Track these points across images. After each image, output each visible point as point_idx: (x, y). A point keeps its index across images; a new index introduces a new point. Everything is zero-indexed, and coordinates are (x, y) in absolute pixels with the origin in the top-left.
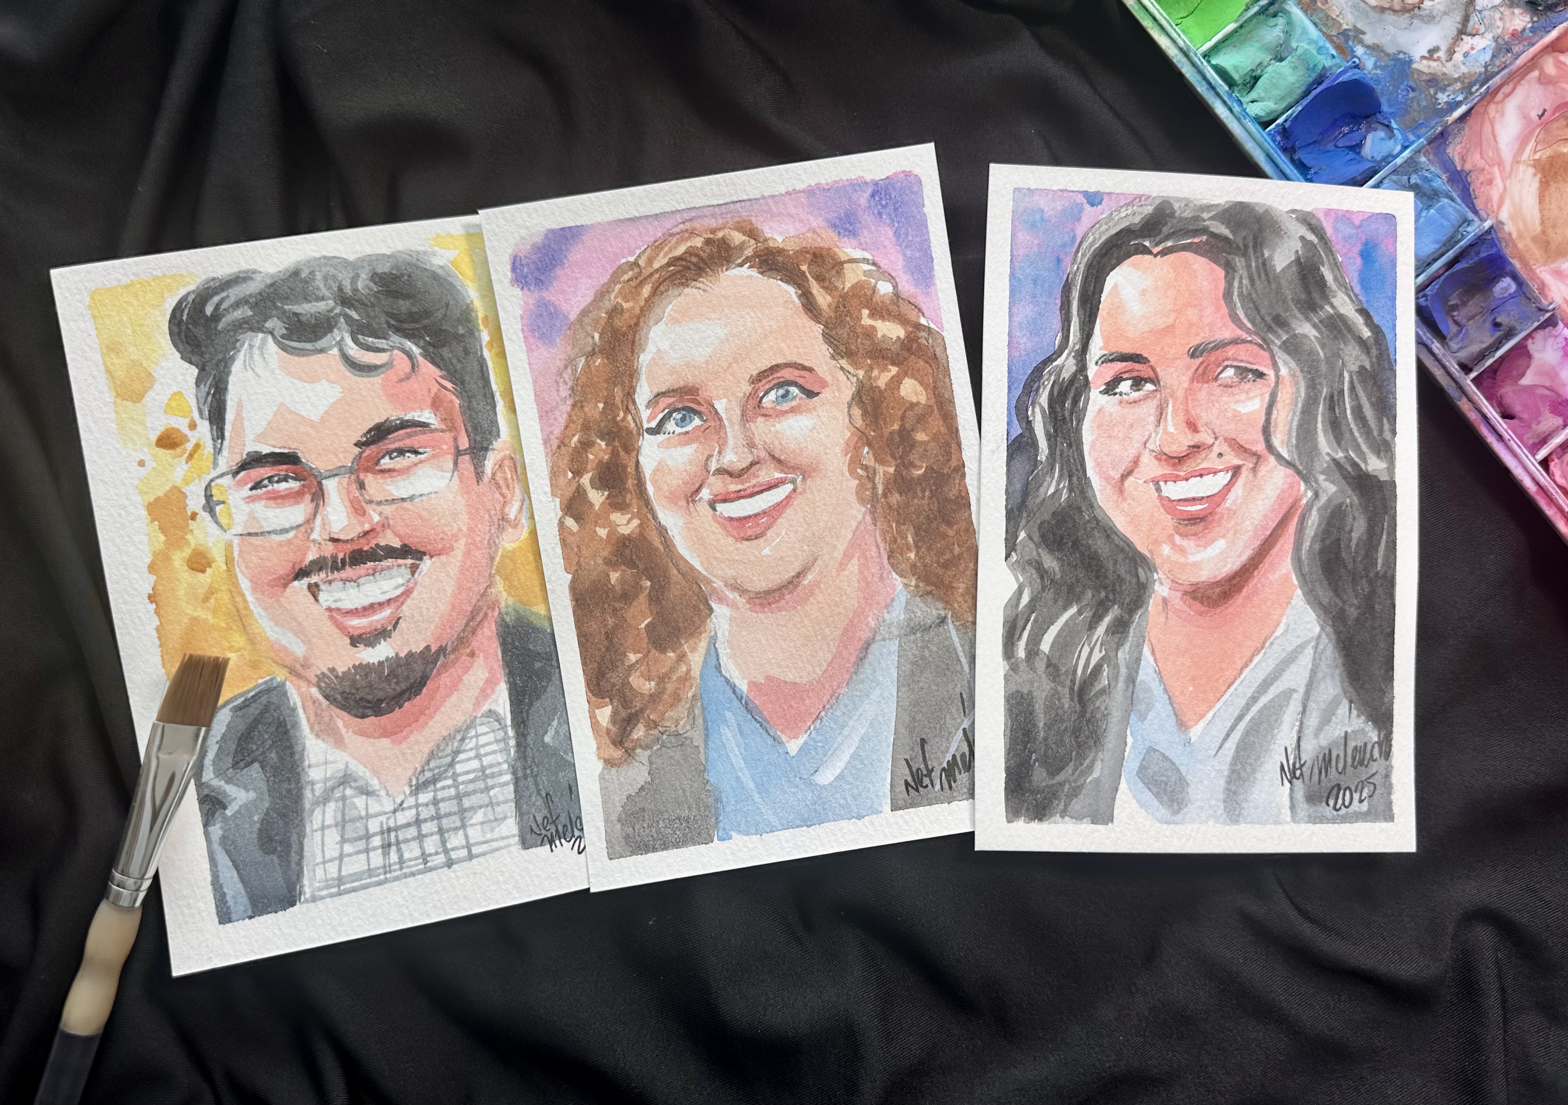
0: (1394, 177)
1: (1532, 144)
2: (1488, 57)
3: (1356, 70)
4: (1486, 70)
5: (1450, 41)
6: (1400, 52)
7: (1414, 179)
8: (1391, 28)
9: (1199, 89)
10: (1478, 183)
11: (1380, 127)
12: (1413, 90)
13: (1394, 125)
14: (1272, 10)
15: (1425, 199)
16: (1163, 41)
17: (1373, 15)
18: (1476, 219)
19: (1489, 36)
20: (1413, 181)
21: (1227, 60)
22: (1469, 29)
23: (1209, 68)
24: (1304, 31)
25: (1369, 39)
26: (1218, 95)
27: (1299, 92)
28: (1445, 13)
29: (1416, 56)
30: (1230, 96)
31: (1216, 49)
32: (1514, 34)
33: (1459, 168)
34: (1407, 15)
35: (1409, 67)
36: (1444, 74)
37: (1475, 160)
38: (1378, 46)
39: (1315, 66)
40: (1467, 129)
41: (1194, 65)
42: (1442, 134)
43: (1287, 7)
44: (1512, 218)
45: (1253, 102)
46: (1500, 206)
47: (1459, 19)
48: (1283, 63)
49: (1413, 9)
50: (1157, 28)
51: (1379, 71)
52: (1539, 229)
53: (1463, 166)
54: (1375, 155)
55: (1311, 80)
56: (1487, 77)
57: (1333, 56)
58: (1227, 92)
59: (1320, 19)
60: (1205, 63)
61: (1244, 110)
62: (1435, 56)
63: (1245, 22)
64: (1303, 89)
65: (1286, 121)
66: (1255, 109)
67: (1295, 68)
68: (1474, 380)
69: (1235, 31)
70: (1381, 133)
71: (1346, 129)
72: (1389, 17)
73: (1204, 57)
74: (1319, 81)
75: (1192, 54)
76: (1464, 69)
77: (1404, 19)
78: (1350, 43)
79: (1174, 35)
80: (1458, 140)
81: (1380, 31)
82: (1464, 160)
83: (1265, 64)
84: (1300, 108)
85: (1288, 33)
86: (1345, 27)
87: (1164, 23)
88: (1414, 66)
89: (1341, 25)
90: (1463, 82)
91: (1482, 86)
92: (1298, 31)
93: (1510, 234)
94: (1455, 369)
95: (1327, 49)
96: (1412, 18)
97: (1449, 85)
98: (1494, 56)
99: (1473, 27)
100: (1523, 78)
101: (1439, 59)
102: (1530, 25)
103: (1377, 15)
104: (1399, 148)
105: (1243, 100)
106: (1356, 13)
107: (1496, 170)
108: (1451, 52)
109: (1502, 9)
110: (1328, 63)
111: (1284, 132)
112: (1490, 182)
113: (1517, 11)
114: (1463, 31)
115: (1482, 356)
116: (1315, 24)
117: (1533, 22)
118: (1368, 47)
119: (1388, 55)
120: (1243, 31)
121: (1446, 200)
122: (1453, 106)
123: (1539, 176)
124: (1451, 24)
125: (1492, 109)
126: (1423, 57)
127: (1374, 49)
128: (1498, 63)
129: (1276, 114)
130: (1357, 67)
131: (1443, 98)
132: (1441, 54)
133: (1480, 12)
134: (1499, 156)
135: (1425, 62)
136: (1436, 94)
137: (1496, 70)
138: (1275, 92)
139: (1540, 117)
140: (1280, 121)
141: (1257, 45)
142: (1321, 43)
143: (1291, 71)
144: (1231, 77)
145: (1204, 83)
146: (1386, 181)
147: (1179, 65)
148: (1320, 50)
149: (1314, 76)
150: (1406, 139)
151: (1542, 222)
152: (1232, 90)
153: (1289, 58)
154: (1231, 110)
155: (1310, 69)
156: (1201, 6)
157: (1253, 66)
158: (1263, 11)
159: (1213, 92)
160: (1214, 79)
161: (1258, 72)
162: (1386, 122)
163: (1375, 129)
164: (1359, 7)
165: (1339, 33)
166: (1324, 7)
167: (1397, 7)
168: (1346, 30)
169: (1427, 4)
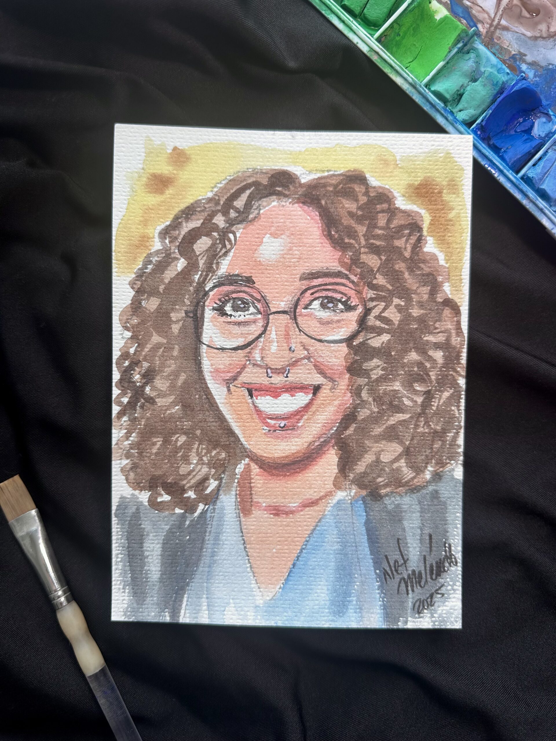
0: (554, 147)
3: (524, 81)
9: (425, 108)
11: (542, 115)
13: (551, 113)
14: (466, 49)
16: (398, 80)
17: (530, 42)
21: (440, 87)
23: (430, 94)
24: (488, 60)
25: (529, 58)
26: (437, 110)
27: (489, 101)
30: (445, 110)
31: (433, 80)
34: (552, 39)
38: (535, 62)
39: (497, 82)
41: (420, 93)
43: (475, 46)
45: (460, 111)
48: (477, 83)
50: (394, 73)
51: (537, 79)
54: (541, 133)
55: (495, 92)
57: (508, 74)
58: (443, 108)
59: (497, 50)
60: (427, 91)
61: (455, 118)
63: (450, 59)
64: (491, 98)
65: (482, 121)
66: (462, 116)
67: (484, 85)
69: (444, 66)
70: (543, 119)
71: (521, 120)
72: (541, 42)
73: (426, 87)
74: (501, 92)
75: (418, 86)
77: (549, 43)
79: (405, 75)
81: (535, 52)
83: (465, 85)
84: (491, 111)
85: (478, 63)
86: (513, 53)
87: (398, 68)
89: (510, 52)
92: (484, 61)
95: (504, 69)
103: (532, 42)
105: (454, 111)
106: (519, 43)
110: (504, 78)
111: (482, 128)
116: (494, 54)
118: (529, 64)
119: (542, 67)
120: (449, 65)
127: (533, 64)
129: (476, 116)
130: (524, 79)
138: (475, 103)
140: (478, 121)
141: (459, 73)
142: (499, 66)
143: (482, 88)
144: (445, 97)
145: (428, 104)
146: (549, 151)
147: (411, 95)
148: (499, 71)
149: (497, 89)
152: (446, 105)
153: (480, 79)
154: (447, 119)
155: (495, 85)
156: (421, 53)
157: (458, 88)
158: (460, 51)
159: (434, 109)
160: (434, 100)
161: (462, 91)
162: (545, 111)
163: (539, 117)
164: (521, 38)
165: (510, 58)
166: (498, 42)
167: (545, 35)
168: (514, 55)
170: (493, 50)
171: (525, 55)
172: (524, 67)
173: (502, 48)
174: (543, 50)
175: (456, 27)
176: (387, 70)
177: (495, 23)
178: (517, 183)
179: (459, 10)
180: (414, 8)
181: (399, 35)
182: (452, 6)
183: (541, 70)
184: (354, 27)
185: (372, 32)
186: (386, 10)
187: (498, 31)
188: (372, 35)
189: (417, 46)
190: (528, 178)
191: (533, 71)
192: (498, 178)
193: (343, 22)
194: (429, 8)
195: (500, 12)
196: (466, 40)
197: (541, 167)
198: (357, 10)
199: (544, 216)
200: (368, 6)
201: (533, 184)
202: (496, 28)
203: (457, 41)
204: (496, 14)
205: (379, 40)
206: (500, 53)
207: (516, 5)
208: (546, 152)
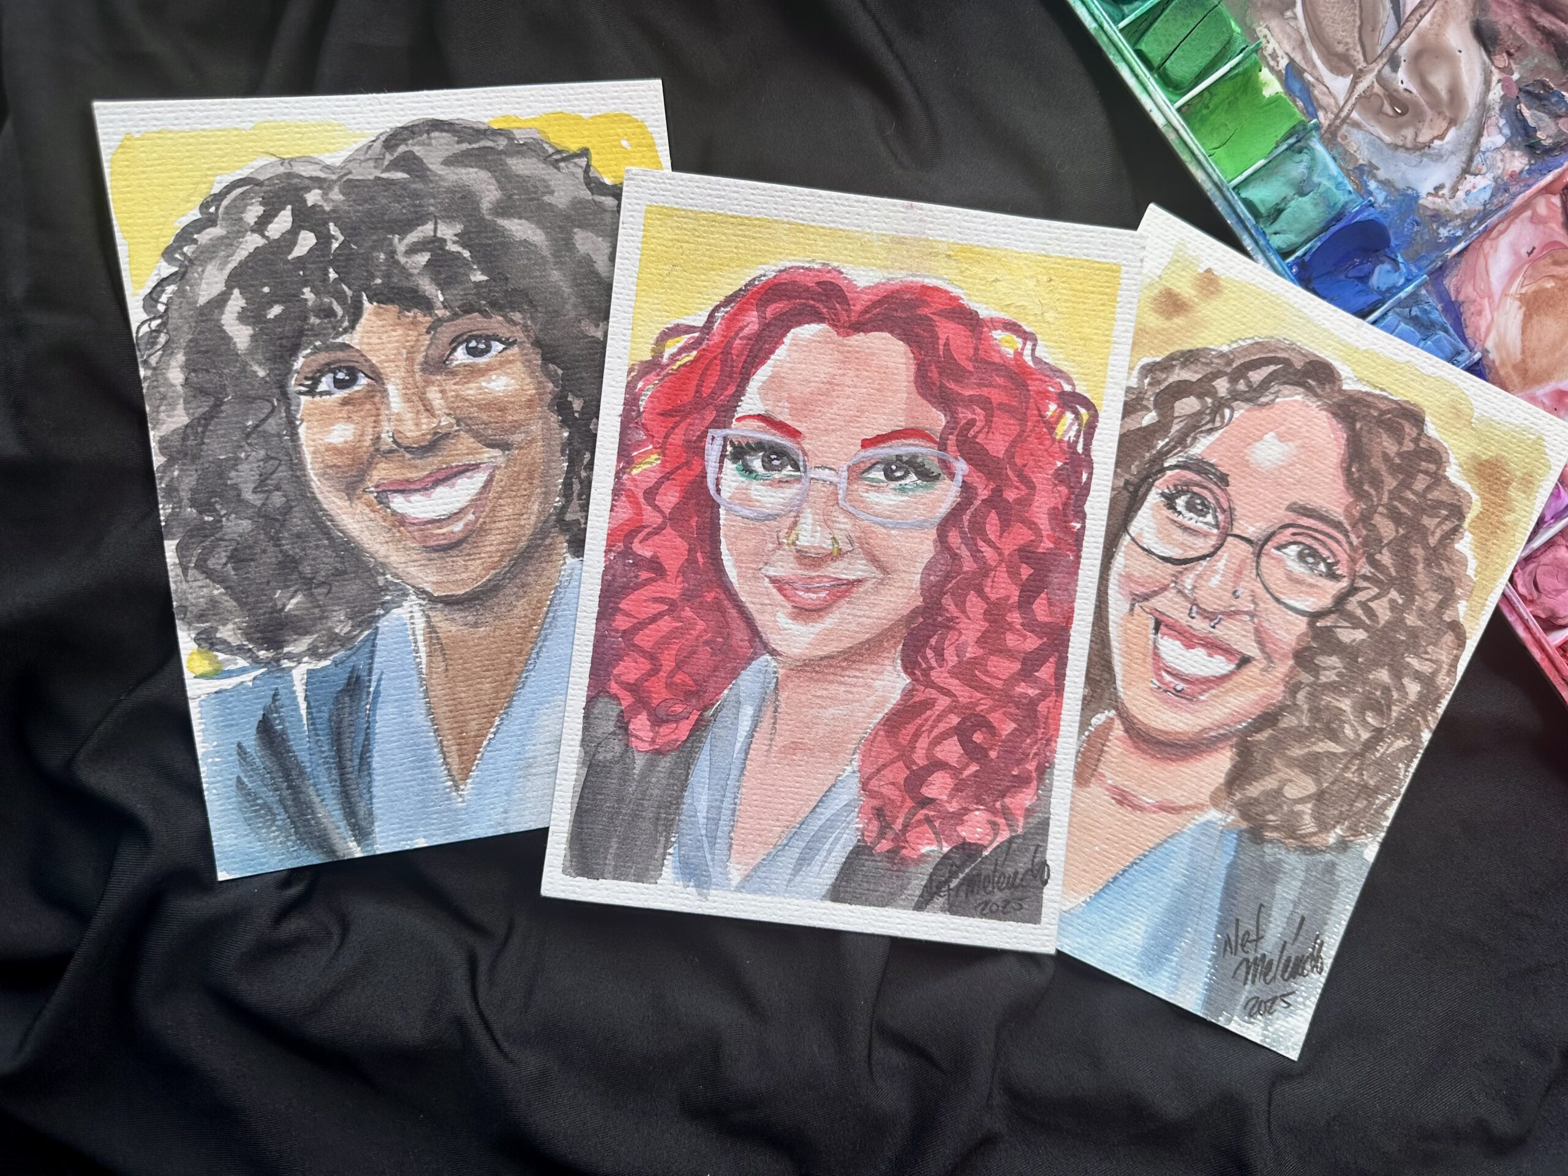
0: (1398, 310)
1: (1520, 279)
2: (1486, 196)
3: (1371, 208)
4: (1485, 209)
5: (1455, 179)
6: (1409, 188)
7: (1415, 311)
8: (1402, 164)
10: (1468, 314)
11: (1387, 260)
12: (1418, 224)
13: (1400, 259)
14: (1298, 147)
15: (1422, 329)
16: (1199, 176)
17: (1388, 152)
18: (1466, 349)
19: (1490, 176)
20: (1413, 313)
21: (1256, 194)
22: (1473, 169)
23: (1240, 203)
24: (1326, 167)
25: (1381, 174)
26: (1246, 228)
27: (1318, 227)
28: (1453, 153)
29: (1423, 193)
30: (1257, 230)
31: (1246, 182)
32: (1512, 175)
33: (1453, 299)
34: (1418, 153)
35: (1416, 202)
36: (1447, 210)
37: (1468, 291)
38: (1389, 181)
39: (1335, 202)
40: (1463, 263)
41: (1225, 198)
43: (1312, 144)
44: (1497, 347)
45: (1275, 233)
46: (1486, 337)
47: (1464, 158)
48: (1306, 199)
49: (1423, 148)
50: (1194, 162)
51: (1388, 206)
52: (1519, 357)
53: (1457, 297)
54: (1382, 285)
55: (1330, 217)
56: (1484, 214)
57: (1350, 192)
58: (1254, 226)
59: (1339, 154)
60: (1236, 198)
61: (1268, 243)
62: (1440, 193)
63: (1273, 159)
64: (1323, 224)
65: (1305, 254)
66: (1277, 241)
67: (1316, 205)
69: (1265, 166)
70: (1387, 266)
71: (1358, 261)
72: (1402, 154)
73: (1235, 191)
74: (1338, 218)
75: (1225, 189)
76: (1465, 207)
77: (1414, 157)
78: (1365, 178)
79: (1210, 170)
80: (1455, 272)
81: (1392, 168)
82: (1458, 292)
83: (1289, 198)
84: (1319, 244)
85: (1311, 169)
86: (1361, 162)
87: (1201, 158)
88: (1421, 201)
89: (1357, 160)
90: (1463, 219)
91: (1480, 223)
92: (1320, 167)
93: (1493, 362)
95: (1345, 185)
96: (1422, 156)
97: (1450, 221)
98: (1493, 195)
99: (1477, 168)
100: (1516, 218)
101: (1443, 196)
102: (1527, 168)
103: (1390, 152)
104: (1402, 281)
105: (1268, 231)
106: (1372, 149)
107: (1486, 302)
108: (1454, 190)
109: (1503, 151)
110: (1346, 199)
111: (1301, 263)
112: (1480, 313)
113: (1517, 153)
114: (1466, 171)
116: (1334, 158)
117: (1531, 165)
119: (1397, 190)
120: (1272, 166)
121: (1442, 334)
122: (1453, 241)
123: (1524, 309)
124: (1455, 164)
125: (1487, 244)
126: (1429, 194)
127: (1385, 184)
128: (1495, 201)
129: (1297, 245)
130: (1371, 204)
131: (1444, 232)
132: (1445, 191)
133: (1484, 153)
134: (1490, 289)
135: (1430, 198)
136: (1438, 228)
137: (1493, 208)
138: (1297, 226)
139: (1529, 254)
140: (1299, 253)
141: (1282, 179)
142: (1340, 179)
143: (1312, 207)
144: (1258, 211)
145: (1234, 216)
146: (1390, 314)
147: (1213, 199)
148: (1338, 185)
149: (1334, 213)
150: (1410, 272)
151: (1523, 352)
152: (1257, 222)
153: (1311, 194)
154: (1256, 242)
155: (1331, 206)
156: (1232, 137)
157: (1278, 201)
158: (1291, 146)
159: (1241, 225)
160: (1243, 211)
161: (1282, 205)
162: (1393, 256)
163: (1382, 262)
164: (1376, 143)
165: (1356, 168)
166: (1342, 143)
167: (1409, 145)
168: (1362, 165)
169: (1437, 143)
170: (1334, 152)
171: (1377, 169)
172: (1372, 185)
173: (1346, 152)
174: (1403, 166)
175: (1293, 115)
176: (1185, 157)
177: (1343, 114)
179: (1296, 86)
180: (1237, 75)
181: (1207, 107)
182: (1287, 78)
183: (1396, 193)
184: (1150, 88)
185: (1174, 98)
186: (1197, 70)
187: (1345, 127)
188: (1173, 102)
189: (1229, 127)
191: (1384, 194)
193: (1137, 76)
194: (1258, 77)
195: (1353, 100)
196: (1302, 134)
198: (1156, 61)
200: (1172, 57)
202: (1344, 121)
203: (1290, 135)
204: (1346, 102)
205: (1179, 110)
206: (1344, 160)
207: (1377, 95)
208: (1385, 314)
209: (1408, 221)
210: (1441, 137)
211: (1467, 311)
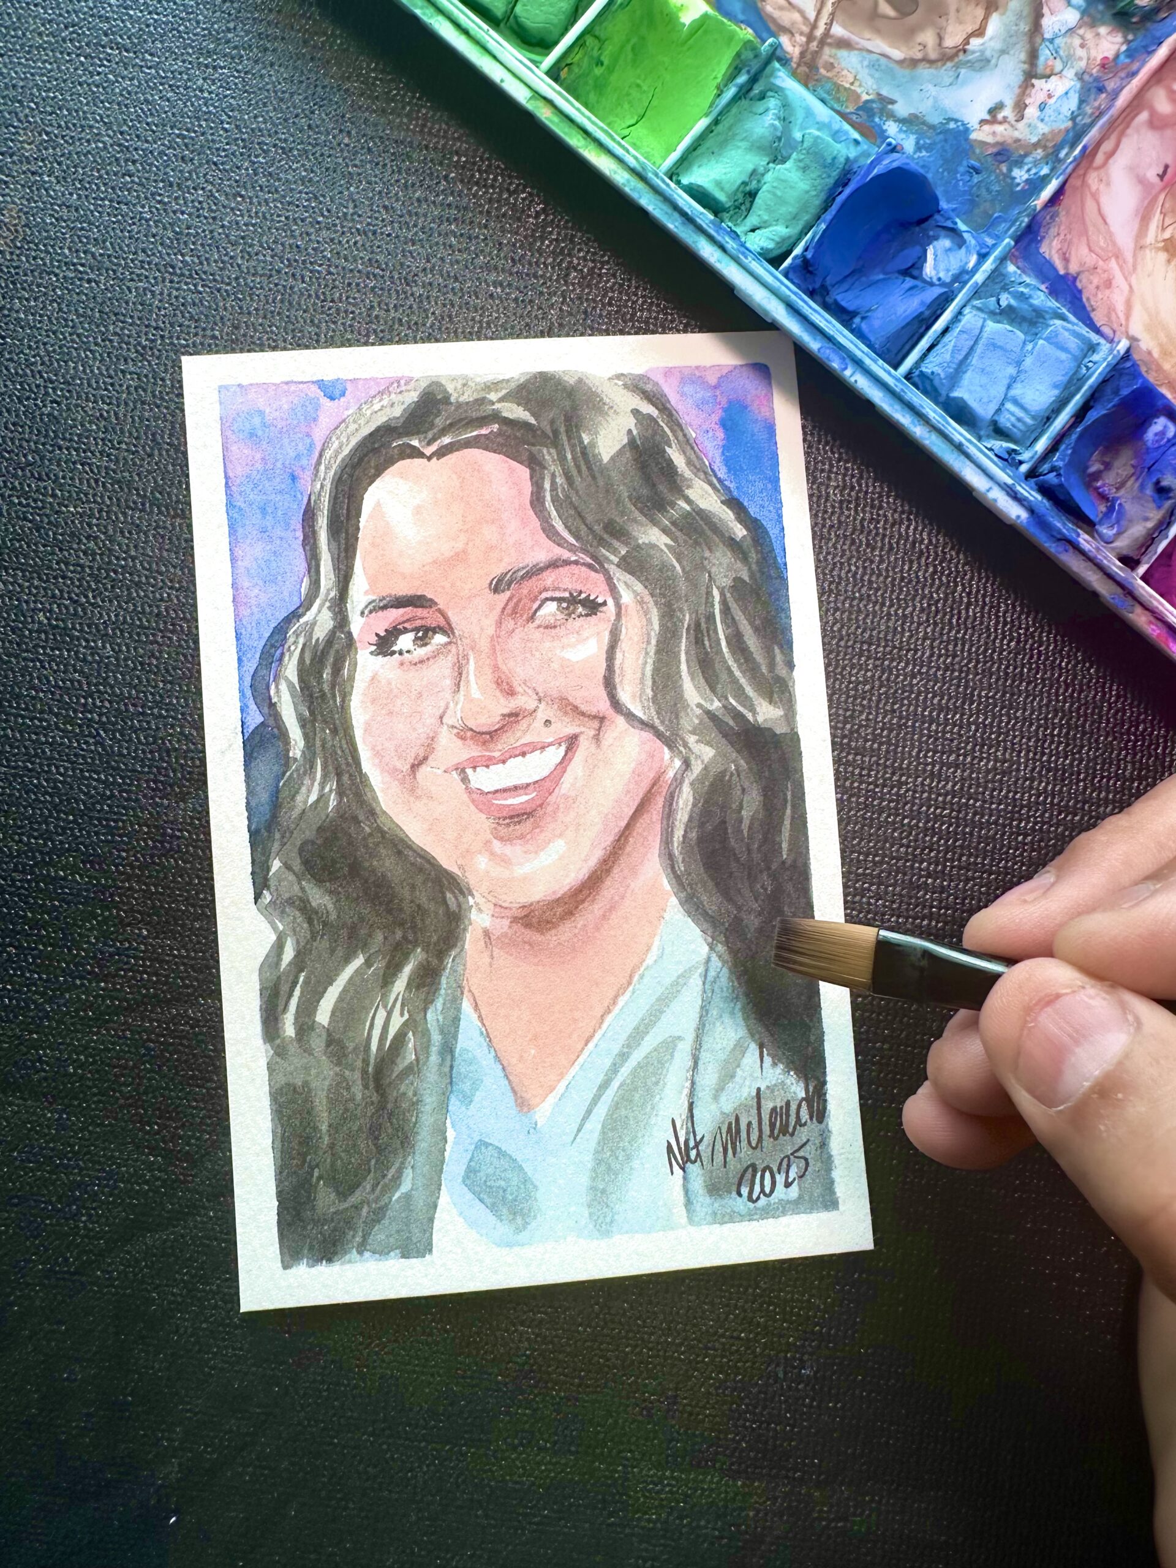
0: (977, 303)
1: (1156, 219)
2: (1073, 103)
3: (895, 155)
4: (1075, 124)
5: (1017, 91)
6: (950, 120)
7: (1005, 300)
8: (930, 87)
9: (671, 226)
10: (1092, 287)
11: (943, 233)
12: (978, 172)
14: (756, 91)
15: (1025, 326)
16: (604, 164)
17: (903, 73)
18: (1102, 341)
19: (1070, 73)
20: (1004, 303)
21: (702, 175)
22: (1040, 69)
23: (680, 192)
24: (809, 113)
25: (902, 109)
26: (700, 230)
27: (817, 202)
28: (1003, 52)
29: (973, 121)
30: (719, 228)
31: (684, 160)
32: (1104, 65)
33: (1062, 272)
34: (949, 64)
35: (967, 139)
36: (1017, 141)
37: (1080, 258)
38: (916, 117)
39: (834, 158)
40: (1063, 213)
42: (1029, 227)
43: (778, 82)
44: (1149, 328)
45: (753, 230)
46: (1128, 317)
47: (1023, 56)
48: (788, 165)
49: (956, 55)
50: (591, 146)
53: (1066, 268)
54: (942, 275)
55: (831, 181)
56: (1076, 134)
57: (856, 142)
58: (712, 222)
60: (672, 185)
61: (743, 245)
62: (1000, 116)
63: (720, 114)
64: (823, 196)
65: (806, 249)
66: (758, 241)
67: (805, 169)
68: (1143, 578)
69: (709, 130)
70: (945, 243)
71: (894, 245)
72: (924, 72)
73: (671, 178)
74: (843, 181)
75: (650, 175)
76: (1043, 128)
77: (945, 73)
78: (877, 120)
79: (619, 151)
80: (1053, 231)
81: (915, 94)
82: (1066, 260)
83: (761, 170)
84: (823, 226)
85: (785, 120)
86: (865, 97)
87: (600, 135)
88: (973, 136)
89: (859, 96)
90: (1045, 148)
91: (1073, 146)
92: (800, 115)
93: (1149, 353)
94: (1116, 567)
95: (846, 133)
96: (957, 67)
97: (1026, 155)
98: (1082, 102)
99: (1046, 66)
100: (1128, 126)
101: (1005, 120)
102: (1124, 48)
103: (907, 72)
104: (973, 260)
105: (738, 230)
106: (877, 75)
107: (1113, 264)
108: (1020, 107)
109: (1081, 32)
110: (853, 153)
112: (1108, 284)
113: (1103, 30)
114: (1031, 74)
115: (1150, 540)
117: (1128, 42)
118: (902, 121)
119: (932, 127)
120: (720, 128)
121: (1058, 322)
122: (1036, 184)
124: (1012, 68)
125: (1092, 178)
126: (983, 122)
127: (910, 122)
128: (1088, 110)
129: (792, 240)
130: (894, 149)
131: (1020, 175)
132: (1007, 112)
133: (1051, 41)
134: (1114, 244)
135: (986, 128)
136: (1010, 170)
137: (1087, 120)
138: (786, 210)
139: (1161, 177)
140: (798, 251)
141: (744, 144)
142: (836, 127)
143: (799, 174)
144: (715, 200)
145: (676, 215)
146: (967, 310)
148: (836, 135)
149: (835, 174)
150: (982, 245)
152: (719, 218)
153: (794, 155)
154: (723, 249)
155: (827, 165)
156: (654, 103)
157: (744, 177)
158: (744, 92)
159: (691, 227)
160: (690, 206)
161: (753, 185)
162: (949, 224)
163: (936, 238)
164: (879, 64)
165: (859, 109)
166: (829, 74)
167: (933, 55)
168: (867, 101)
169: (975, 43)
171: (893, 102)
173: (838, 87)
174: (933, 90)
175: (731, 37)
176: (575, 141)
177: (819, 32)
178: (898, 387)
179: (736, 7)
181: (600, 63)
183: (930, 133)
184: (492, 45)
185: (536, 55)
186: (565, 6)
187: (827, 51)
188: (536, 63)
189: (645, 88)
190: (922, 375)
192: (852, 380)
193: (466, 32)
195: (829, 8)
196: (755, 66)
197: (950, 347)
199: (968, 462)
201: (935, 390)
202: (822, 43)
203: (736, 70)
204: (819, 13)
205: (554, 73)
208: (960, 313)
209: (962, 169)
210: (980, 32)
211: (1088, 285)
